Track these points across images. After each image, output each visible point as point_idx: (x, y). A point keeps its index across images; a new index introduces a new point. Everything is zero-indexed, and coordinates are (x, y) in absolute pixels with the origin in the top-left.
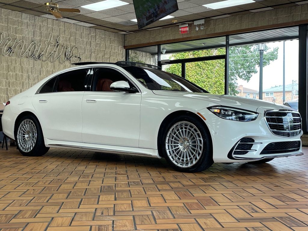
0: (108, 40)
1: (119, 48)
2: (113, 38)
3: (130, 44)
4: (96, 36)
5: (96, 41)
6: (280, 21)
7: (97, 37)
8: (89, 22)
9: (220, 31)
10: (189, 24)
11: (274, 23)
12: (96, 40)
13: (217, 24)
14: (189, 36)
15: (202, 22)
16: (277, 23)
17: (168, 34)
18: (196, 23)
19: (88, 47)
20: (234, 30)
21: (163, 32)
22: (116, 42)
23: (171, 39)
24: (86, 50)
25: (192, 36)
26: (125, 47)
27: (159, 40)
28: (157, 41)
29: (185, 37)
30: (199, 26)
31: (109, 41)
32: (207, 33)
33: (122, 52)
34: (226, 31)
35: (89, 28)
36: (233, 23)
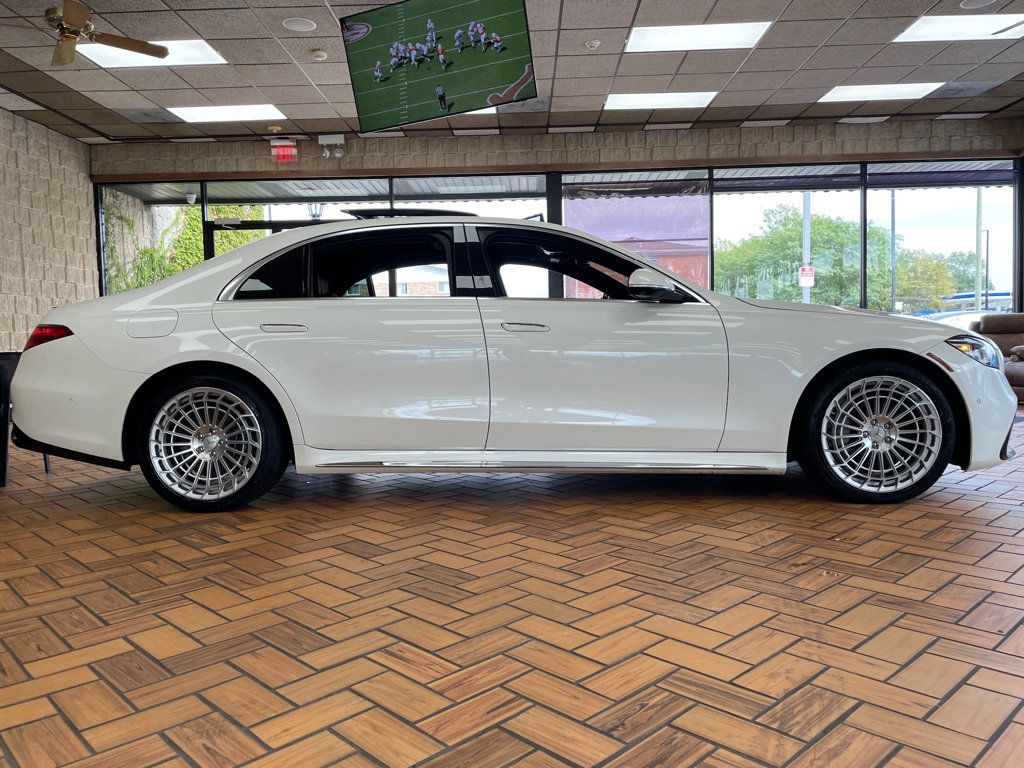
0: (55, 154)
1: (81, 178)
2: (65, 152)
3: (108, 171)
4: (27, 138)
5: (28, 152)
6: (512, 161)
7: (31, 143)
8: (31, 96)
9: (375, 166)
10: (298, 141)
11: (499, 164)
12: (28, 149)
13: (367, 148)
14: (295, 169)
15: (339, 139)
16: (504, 164)
17: (234, 158)
18: (323, 140)
19: (11, 165)
20: (409, 167)
21: (219, 151)
22: (72, 162)
23: (244, 169)
24: (8, 176)
25: (302, 168)
26: (92, 177)
27: (205, 169)
28: (201, 170)
29: (283, 168)
30: (331, 147)
31: (57, 157)
32: (342, 167)
33: (85, 191)
34: (391, 166)
35: (11, 114)
36: (407, 152)
